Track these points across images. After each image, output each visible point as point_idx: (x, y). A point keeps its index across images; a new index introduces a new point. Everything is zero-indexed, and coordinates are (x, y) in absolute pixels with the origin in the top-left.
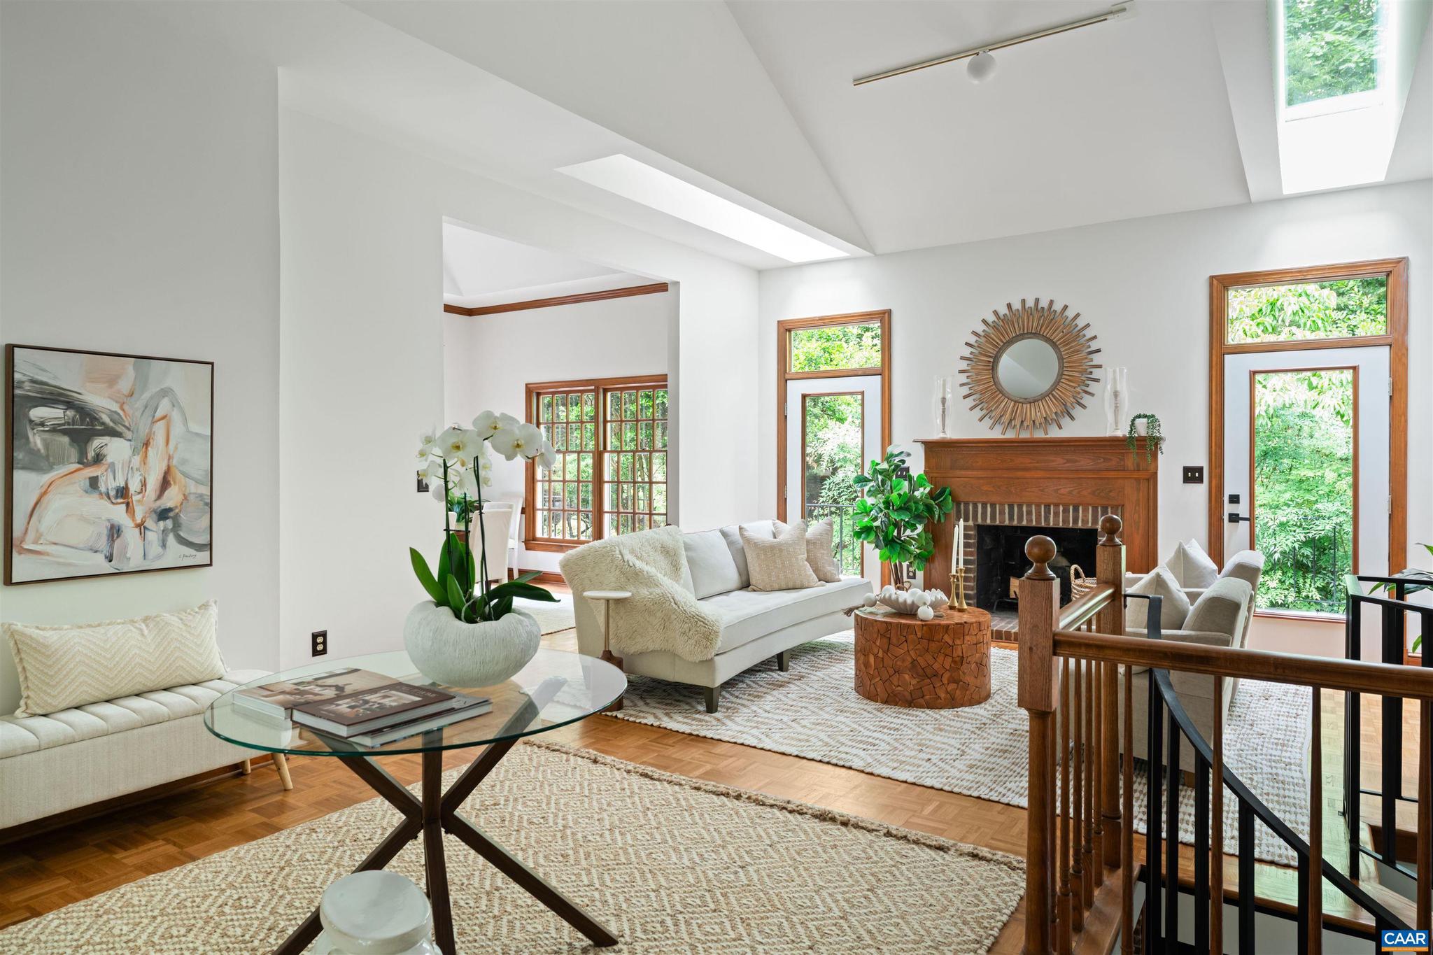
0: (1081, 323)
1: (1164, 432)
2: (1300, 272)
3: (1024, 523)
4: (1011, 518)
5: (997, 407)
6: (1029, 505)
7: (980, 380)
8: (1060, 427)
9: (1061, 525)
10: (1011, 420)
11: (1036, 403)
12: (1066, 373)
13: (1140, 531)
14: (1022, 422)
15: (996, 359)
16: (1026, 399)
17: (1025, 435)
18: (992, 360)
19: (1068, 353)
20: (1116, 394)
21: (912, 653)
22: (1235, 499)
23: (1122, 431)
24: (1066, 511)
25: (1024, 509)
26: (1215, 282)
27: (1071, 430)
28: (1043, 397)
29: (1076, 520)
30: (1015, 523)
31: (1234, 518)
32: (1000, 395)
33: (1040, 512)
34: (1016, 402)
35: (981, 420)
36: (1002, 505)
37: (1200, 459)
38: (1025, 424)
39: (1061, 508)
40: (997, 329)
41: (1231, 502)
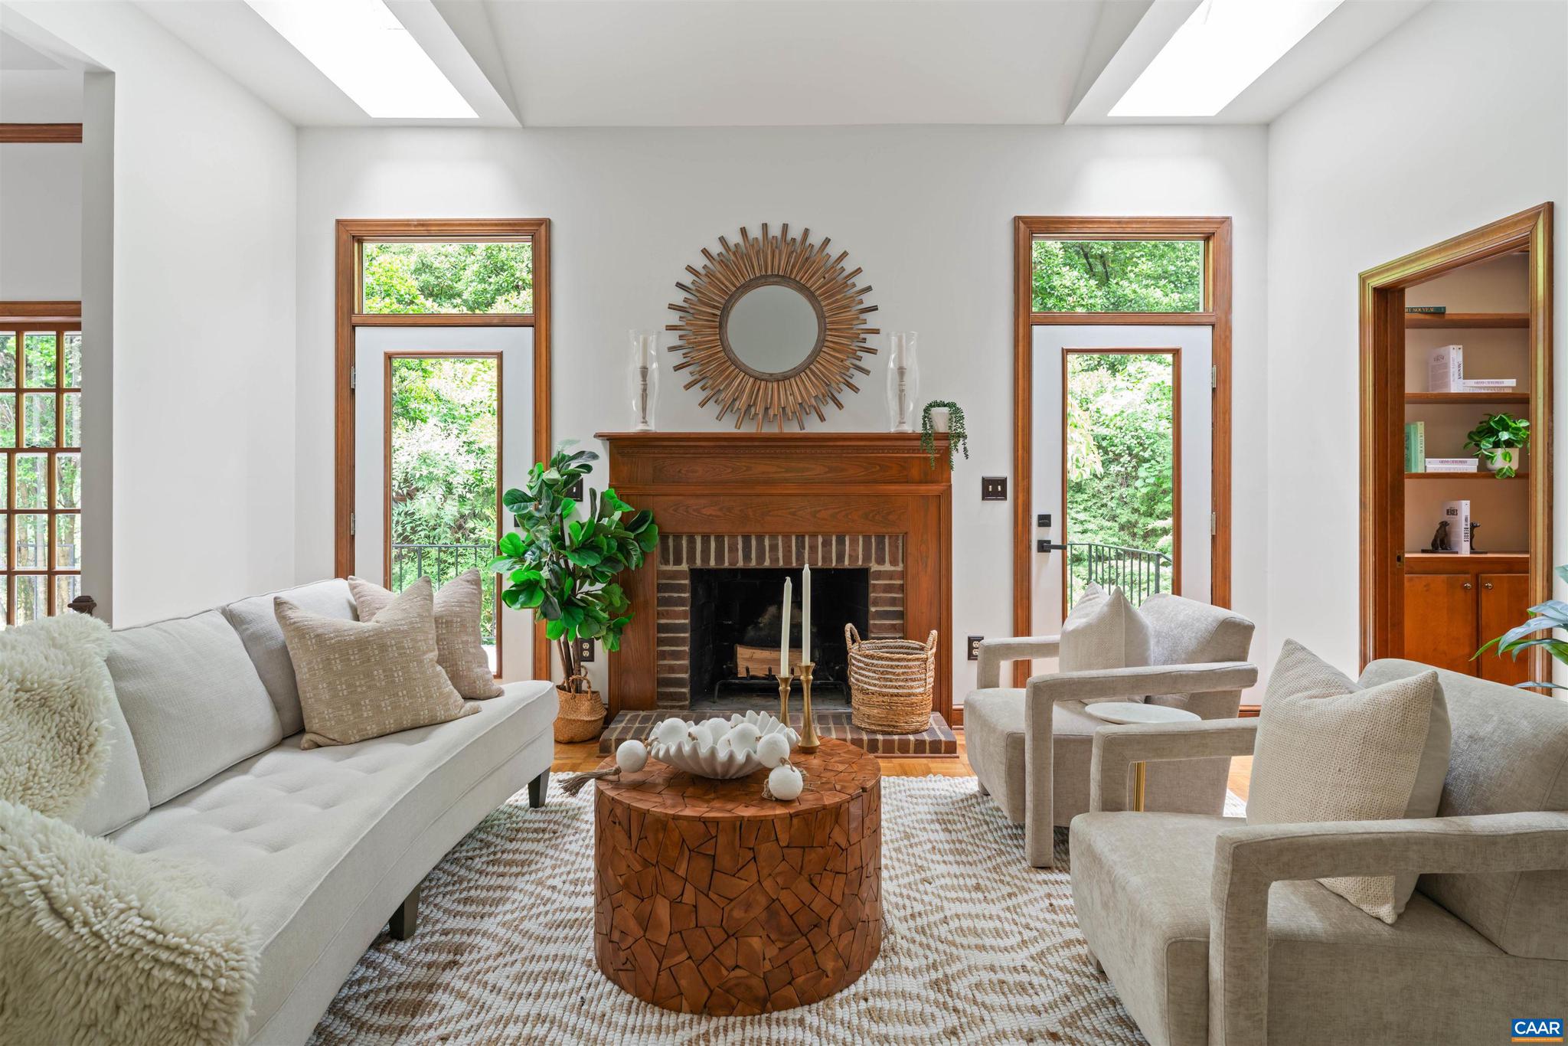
0: (849, 266)
1: (969, 427)
2: (1119, 222)
3: (767, 564)
4: (747, 557)
5: (729, 385)
6: (773, 536)
7: (700, 343)
8: (822, 419)
9: (820, 564)
10: (749, 406)
11: (787, 382)
12: (829, 338)
13: (929, 569)
14: (766, 409)
15: (726, 310)
16: (771, 375)
17: (770, 429)
18: (718, 313)
19: (831, 310)
20: (901, 371)
21: (768, 884)
22: (1045, 521)
23: (913, 425)
24: (827, 544)
25: (767, 542)
26: (1022, 225)
27: (838, 422)
28: (796, 373)
29: (840, 557)
30: (753, 564)
31: (1044, 547)
32: (733, 367)
33: (790, 547)
34: (756, 379)
35: (703, 404)
36: (733, 537)
37: (1002, 468)
38: (771, 412)
39: (820, 539)
40: (727, 266)
41: (1040, 525)
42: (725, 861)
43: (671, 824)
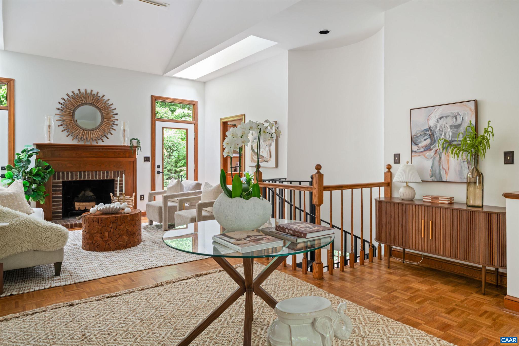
0: (110, 103)
1: (141, 144)
2: (175, 99)
3: (86, 179)
4: (80, 177)
5: (75, 131)
6: (88, 172)
7: (66, 119)
8: (103, 141)
9: (102, 178)
10: (82, 137)
11: (93, 131)
12: (104, 121)
13: (131, 179)
14: (87, 138)
15: (74, 111)
16: (88, 129)
17: (89, 143)
18: (72, 112)
19: (105, 113)
20: (124, 130)
22: (159, 167)
23: (127, 144)
24: (103, 173)
25: (86, 173)
26: (153, 98)
27: (107, 142)
28: (95, 129)
29: (107, 177)
30: (82, 179)
31: (158, 173)
32: (77, 127)
33: (93, 174)
34: (84, 130)
35: (67, 136)
36: (76, 172)
37: (149, 155)
38: (88, 139)
39: (102, 172)
40: (74, 99)
41: (157, 168)
42: (119, 223)
43: (108, 218)
